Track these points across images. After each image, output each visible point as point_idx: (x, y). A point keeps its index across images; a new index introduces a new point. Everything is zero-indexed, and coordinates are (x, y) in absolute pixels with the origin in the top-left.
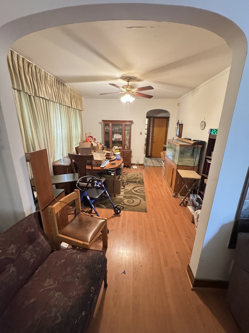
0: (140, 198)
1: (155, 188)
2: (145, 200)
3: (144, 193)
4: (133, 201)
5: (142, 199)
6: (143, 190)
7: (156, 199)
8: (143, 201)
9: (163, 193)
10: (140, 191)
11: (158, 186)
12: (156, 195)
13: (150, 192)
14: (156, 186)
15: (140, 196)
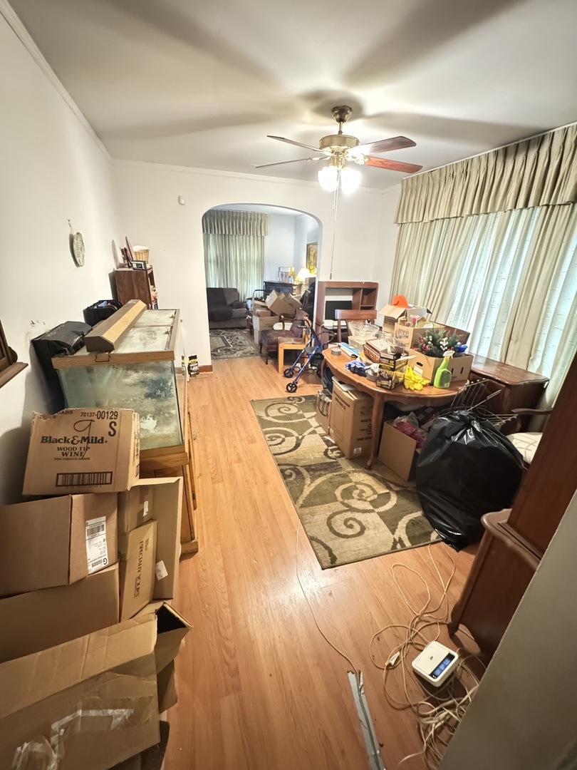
0: (269, 419)
1: (239, 460)
2: (259, 418)
3: (266, 433)
4: (280, 411)
5: (265, 418)
6: (272, 440)
7: (236, 425)
8: (263, 414)
9: (218, 443)
10: (279, 437)
11: (231, 471)
12: (236, 434)
13: (252, 441)
14: (236, 466)
15: (271, 424)
